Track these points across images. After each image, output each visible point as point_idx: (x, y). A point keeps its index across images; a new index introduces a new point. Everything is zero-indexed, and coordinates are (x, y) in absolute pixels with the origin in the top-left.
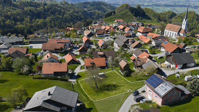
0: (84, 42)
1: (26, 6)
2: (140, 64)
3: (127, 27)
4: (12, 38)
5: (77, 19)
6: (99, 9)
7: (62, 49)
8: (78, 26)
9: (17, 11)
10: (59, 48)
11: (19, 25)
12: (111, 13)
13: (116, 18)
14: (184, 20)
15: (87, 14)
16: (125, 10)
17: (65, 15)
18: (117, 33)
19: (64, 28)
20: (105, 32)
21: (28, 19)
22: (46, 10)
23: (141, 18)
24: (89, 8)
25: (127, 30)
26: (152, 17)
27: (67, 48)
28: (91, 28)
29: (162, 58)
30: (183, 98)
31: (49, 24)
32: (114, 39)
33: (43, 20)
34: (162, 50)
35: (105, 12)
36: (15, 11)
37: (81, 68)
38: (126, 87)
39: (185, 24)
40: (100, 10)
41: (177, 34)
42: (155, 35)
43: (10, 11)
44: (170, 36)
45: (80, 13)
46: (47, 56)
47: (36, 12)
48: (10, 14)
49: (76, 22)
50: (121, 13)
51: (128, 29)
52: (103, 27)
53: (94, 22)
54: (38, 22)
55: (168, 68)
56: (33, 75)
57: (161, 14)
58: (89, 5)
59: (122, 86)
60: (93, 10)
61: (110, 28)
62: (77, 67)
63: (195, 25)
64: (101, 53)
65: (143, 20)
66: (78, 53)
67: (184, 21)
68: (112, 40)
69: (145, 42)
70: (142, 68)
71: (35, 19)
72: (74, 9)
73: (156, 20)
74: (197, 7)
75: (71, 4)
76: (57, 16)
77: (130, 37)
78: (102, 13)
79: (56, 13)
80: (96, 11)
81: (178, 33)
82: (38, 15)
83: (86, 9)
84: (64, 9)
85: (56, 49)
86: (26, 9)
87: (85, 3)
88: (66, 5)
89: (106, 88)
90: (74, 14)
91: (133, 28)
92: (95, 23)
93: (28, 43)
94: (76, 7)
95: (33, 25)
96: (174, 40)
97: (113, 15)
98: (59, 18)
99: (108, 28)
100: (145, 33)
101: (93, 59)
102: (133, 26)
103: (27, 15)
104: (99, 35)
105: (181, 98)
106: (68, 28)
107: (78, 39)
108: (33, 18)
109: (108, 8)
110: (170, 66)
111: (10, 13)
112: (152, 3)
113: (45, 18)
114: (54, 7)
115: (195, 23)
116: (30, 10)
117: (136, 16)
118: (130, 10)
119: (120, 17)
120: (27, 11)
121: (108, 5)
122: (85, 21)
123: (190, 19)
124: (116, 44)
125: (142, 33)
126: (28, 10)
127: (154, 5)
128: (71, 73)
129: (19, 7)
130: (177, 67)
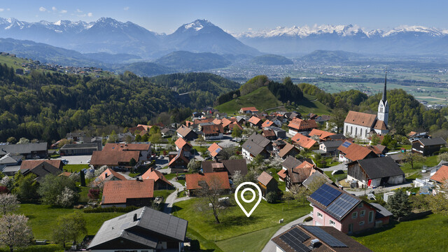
0: (177, 149)
1: (46, 83)
2: (299, 179)
3: (268, 121)
4: (22, 143)
5: (158, 108)
6: (203, 89)
7: (133, 162)
8: (162, 121)
9: (25, 93)
10: (129, 161)
11: (29, 123)
12: (232, 94)
13: (241, 104)
14: (381, 103)
15: (179, 98)
16: (260, 88)
17: (130, 101)
18: (246, 132)
19: (131, 127)
20: (222, 131)
21: (48, 109)
22: (88, 90)
23: (295, 105)
24: (182, 85)
25: (266, 125)
26: (316, 102)
27: (143, 163)
28: (189, 124)
29: (340, 172)
30: (380, 222)
31: (95, 120)
32: (242, 142)
33: (83, 111)
34: (342, 159)
35: (216, 94)
36: (20, 93)
37: (179, 195)
38: (274, 218)
39: (384, 111)
40: (206, 90)
41: (369, 131)
42: (325, 134)
43: (9, 93)
44: (356, 137)
45: (163, 97)
46: (106, 175)
47: (67, 95)
48: (10, 99)
49: (153, 116)
50: (252, 94)
51: (268, 123)
52: (216, 122)
53: (195, 113)
54: (71, 116)
55: (352, 187)
56: (81, 208)
57: (336, 95)
58: (182, 80)
59: (266, 217)
60: (190, 90)
61: (232, 123)
62: (169, 194)
63: (407, 117)
64: (218, 165)
65: (299, 108)
66: (169, 171)
67: (382, 106)
68: (237, 145)
69: (306, 147)
70: (302, 185)
71: (65, 110)
72: (149, 88)
73: (325, 107)
74: (410, 81)
75: (144, 78)
76: (112, 103)
77: (275, 138)
78: (210, 96)
79: (112, 97)
80: (198, 92)
81: (372, 130)
82: (72, 102)
83: (175, 89)
84: (128, 88)
85: (121, 164)
86: (44, 88)
87: (174, 76)
88: (133, 80)
89: (235, 221)
90: (149, 99)
91: (279, 122)
92: (196, 116)
93: (56, 156)
94: (154, 84)
95: (60, 121)
96: (365, 143)
97: (236, 98)
98: (117, 106)
99: (226, 122)
100: (305, 130)
101: (203, 175)
102: (279, 118)
103: (47, 100)
104: (210, 135)
105: (377, 223)
106: (139, 125)
107: (164, 146)
108: (59, 108)
109: (223, 86)
110: (357, 183)
111: (10, 96)
112: (315, 75)
113: (86, 108)
114: (107, 85)
115: (408, 114)
116: (54, 92)
117: (283, 99)
118: (269, 87)
119: (251, 103)
120: (47, 93)
121: (223, 79)
122: (175, 112)
123: (397, 106)
124: (247, 152)
125: (299, 131)
126: (51, 90)
127: (321, 80)
128: (159, 202)
129: (30, 84)
130: (369, 185)
